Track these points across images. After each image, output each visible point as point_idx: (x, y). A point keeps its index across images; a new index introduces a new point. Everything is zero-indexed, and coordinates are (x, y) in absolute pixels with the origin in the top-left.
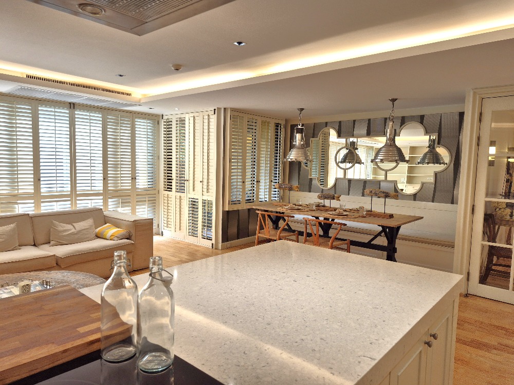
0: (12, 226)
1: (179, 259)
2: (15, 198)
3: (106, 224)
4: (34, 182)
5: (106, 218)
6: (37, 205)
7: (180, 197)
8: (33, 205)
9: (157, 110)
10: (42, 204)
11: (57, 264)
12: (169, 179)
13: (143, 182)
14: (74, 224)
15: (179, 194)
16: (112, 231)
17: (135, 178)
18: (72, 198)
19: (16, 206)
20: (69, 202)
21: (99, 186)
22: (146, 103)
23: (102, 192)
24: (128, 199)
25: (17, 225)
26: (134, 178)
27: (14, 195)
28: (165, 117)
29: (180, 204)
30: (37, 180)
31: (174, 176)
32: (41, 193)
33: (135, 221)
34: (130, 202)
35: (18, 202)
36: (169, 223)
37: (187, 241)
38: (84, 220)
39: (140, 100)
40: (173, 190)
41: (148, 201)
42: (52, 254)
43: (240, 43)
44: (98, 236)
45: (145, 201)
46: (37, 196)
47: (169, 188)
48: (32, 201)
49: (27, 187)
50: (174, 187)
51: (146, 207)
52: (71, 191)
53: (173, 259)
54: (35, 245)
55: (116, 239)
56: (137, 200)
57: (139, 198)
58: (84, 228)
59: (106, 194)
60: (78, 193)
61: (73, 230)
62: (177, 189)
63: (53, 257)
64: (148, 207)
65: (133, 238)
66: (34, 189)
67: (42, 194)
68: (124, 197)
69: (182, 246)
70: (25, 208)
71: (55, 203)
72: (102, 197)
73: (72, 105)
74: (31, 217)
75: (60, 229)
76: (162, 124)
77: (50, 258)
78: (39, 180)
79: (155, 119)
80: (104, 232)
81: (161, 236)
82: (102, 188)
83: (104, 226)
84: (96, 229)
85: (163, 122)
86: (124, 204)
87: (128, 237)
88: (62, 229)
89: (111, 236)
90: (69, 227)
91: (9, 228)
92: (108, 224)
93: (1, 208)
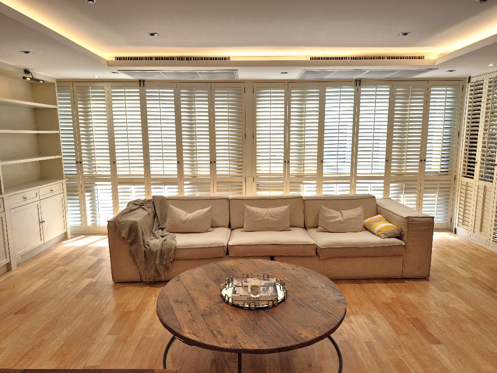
0: (286, 207)
1: (472, 276)
2: (301, 178)
3: (377, 214)
4: (318, 163)
5: (378, 208)
6: (319, 188)
7: (485, 187)
8: (315, 186)
9: (460, 72)
10: (324, 186)
11: (316, 253)
12: (471, 162)
13: (434, 165)
14: (342, 211)
15: (483, 183)
16: (381, 225)
17: (425, 160)
18: (351, 181)
19: (302, 186)
20: (349, 185)
21: (380, 169)
22: (443, 65)
23: (383, 175)
24: (414, 185)
25: (290, 208)
26: (423, 161)
27: (300, 176)
28: (473, 80)
29: (484, 195)
30: (320, 161)
31: (478, 158)
32: (323, 174)
33: (407, 218)
34: (416, 188)
35: (304, 182)
36: (466, 219)
37: (490, 248)
38: (354, 208)
39: (435, 61)
40: (475, 177)
41: (440, 188)
42: (312, 242)
44: (366, 228)
45: (436, 188)
46: (319, 177)
47: (470, 174)
48: (315, 182)
49: (311, 168)
50: (477, 173)
51: (437, 195)
52: (351, 173)
53: (463, 273)
54: (305, 228)
55: (383, 236)
56: (425, 186)
57: (428, 185)
58: (351, 217)
59: (388, 178)
60: (358, 175)
61: (340, 218)
62: (482, 176)
63: (313, 246)
64: (439, 196)
65: (405, 237)
66: (317, 171)
67: (324, 176)
68: (408, 183)
69: (481, 256)
70: (308, 191)
71: (335, 185)
72: (383, 181)
73: (358, 82)
74: (304, 200)
75: (328, 215)
76: (468, 88)
77: (310, 246)
78: (322, 162)
79: (457, 84)
80: (372, 225)
81: (453, 235)
82: (383, 171)
83: (373, 218)
84: (365, 219)
85: (469, 86)
86: (408, 190)
87: (398, 236)
88: (330, 215)
89: (379, 231)
90: (337, 214)
91: (283, 209)
92: (379, 216)
93: (290, 187)
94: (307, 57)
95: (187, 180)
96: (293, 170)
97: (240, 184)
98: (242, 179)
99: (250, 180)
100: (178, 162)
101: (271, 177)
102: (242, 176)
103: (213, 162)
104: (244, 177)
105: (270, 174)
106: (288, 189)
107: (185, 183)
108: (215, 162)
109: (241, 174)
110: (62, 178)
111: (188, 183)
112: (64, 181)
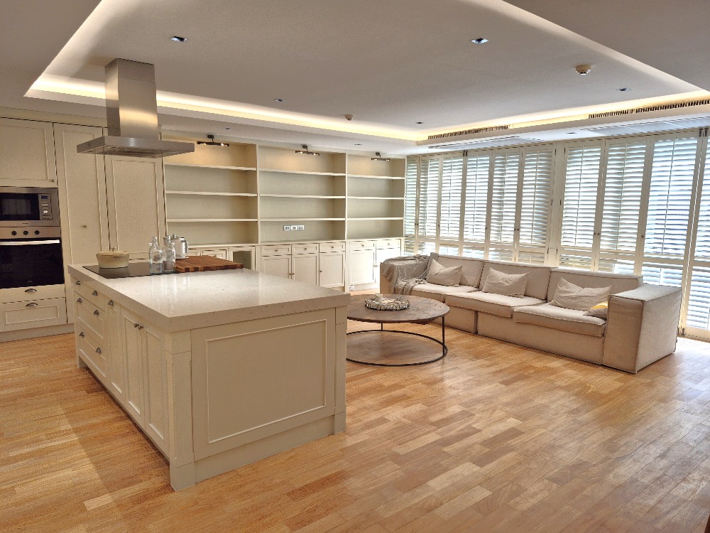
10: (643, 268)
18: (685, 265)
20: (681, 271)
27: (614, 253)
35: (619, 261)
43: (479, 40)
46: (638, 256)
48: (633, 262)
49: (628, 245)
66: (636, 247)
73: (703, 131)
93: (600, 265)
94: (585, 115)
95: (493, 246)
96: (605, 244)
97: (543, 255)
98: (545, 251)
99: (552, 252)
100: (486, 228)
101: (576, 251)
102: (544, 247)
103: (517, 229)
104: (546, 249)
105: (576, 247)
107: (490, 249)
108: (518, 230)
109: (544, 245)
110: (402, 236)
111: (493, 249)
112: (403, 239)
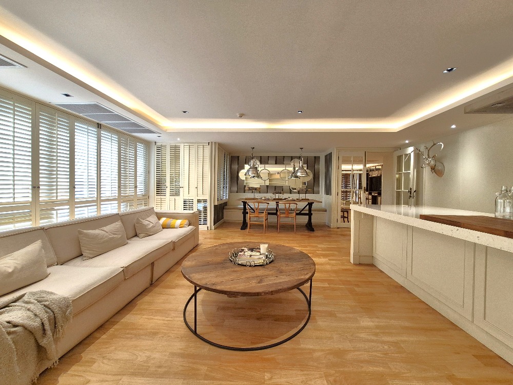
4: (70, 189)
6: (72, 212)
7: (174, 199)
8: (68, 210)
10: (76, 209)
12: (163, 187)
14: (146, 219)
19: (54, 212)
20: (96, 207)
23: (117, 198)
26: (136, 187)
29: (175, 204)
30: (72, 187)
31: (168, 185)
32: (75, 199)
33: (194, 213)
35: (57, 208)
39: (166, 130)
40: (166, 195)
45: (142, 204)
46: (72, 202)
47: (163, 194)
48: (68, 207)
49: (64, 195)
50: (168, 193)
52: (97, 198)
56: (137, 204)
57: (139, 202)
59: (120, 199)
60: (101, 199)
62: (171, 194)
70: (61, 216)
71: (86, 208)
73: (99, 126)
74: (120, 216)
76: (155, 148)
78: (74, 187)
80: (170, 223)
82: (117, 195)
89: (180, 225)
93: (41, 215)
96: (43, 197)
105: (14, 203)
106: (38, 218)
